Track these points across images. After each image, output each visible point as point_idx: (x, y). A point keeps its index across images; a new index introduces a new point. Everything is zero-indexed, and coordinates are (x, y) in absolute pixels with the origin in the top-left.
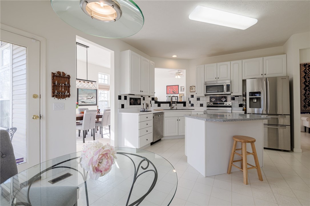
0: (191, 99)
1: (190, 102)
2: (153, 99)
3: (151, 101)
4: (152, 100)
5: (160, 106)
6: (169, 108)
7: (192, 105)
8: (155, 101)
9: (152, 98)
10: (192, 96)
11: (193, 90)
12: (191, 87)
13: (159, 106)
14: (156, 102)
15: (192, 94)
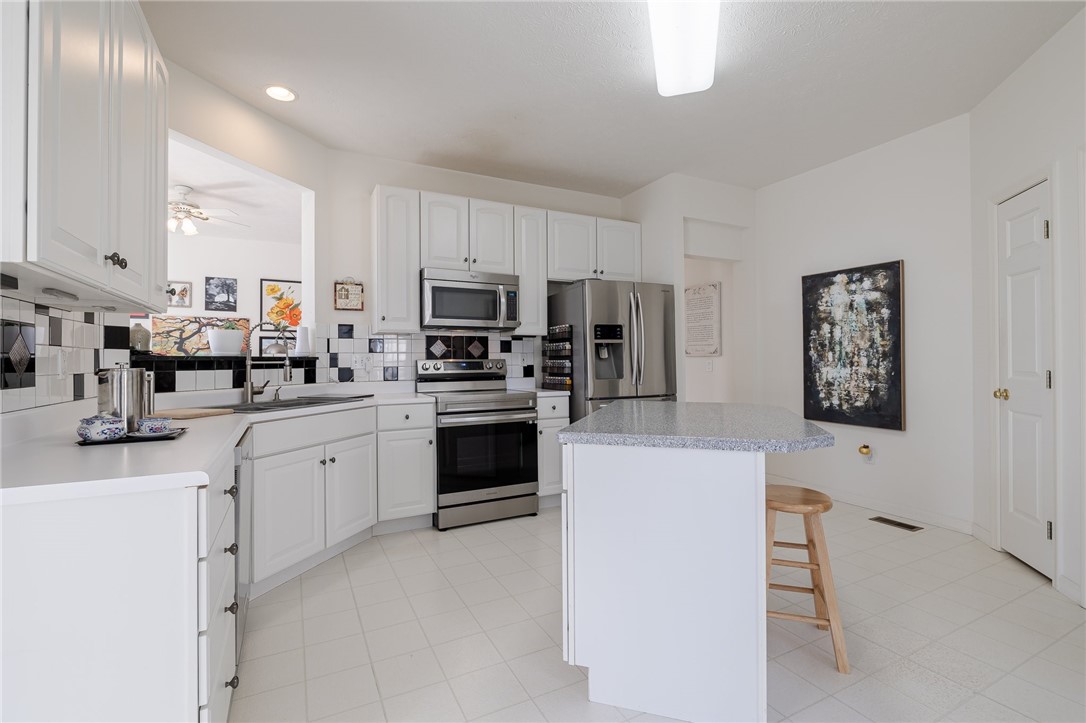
0: (340, 346)
1: (334, 360)
2: (117, 337)
3: (97, 352)
4: (107, 346)
5: (173, 390)
6: (234, 396)
7: (346, 375)
8: (133, 352)
9: (107, 328)
10: (347, 331)
11: (355, 303)
12: (339, 287)
13: (165, 384)
14: (141, 360)
15: (347, 318)
